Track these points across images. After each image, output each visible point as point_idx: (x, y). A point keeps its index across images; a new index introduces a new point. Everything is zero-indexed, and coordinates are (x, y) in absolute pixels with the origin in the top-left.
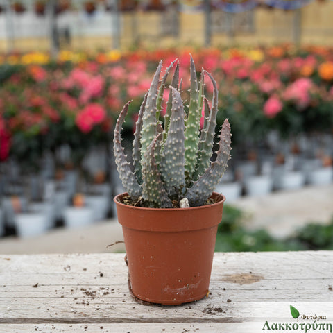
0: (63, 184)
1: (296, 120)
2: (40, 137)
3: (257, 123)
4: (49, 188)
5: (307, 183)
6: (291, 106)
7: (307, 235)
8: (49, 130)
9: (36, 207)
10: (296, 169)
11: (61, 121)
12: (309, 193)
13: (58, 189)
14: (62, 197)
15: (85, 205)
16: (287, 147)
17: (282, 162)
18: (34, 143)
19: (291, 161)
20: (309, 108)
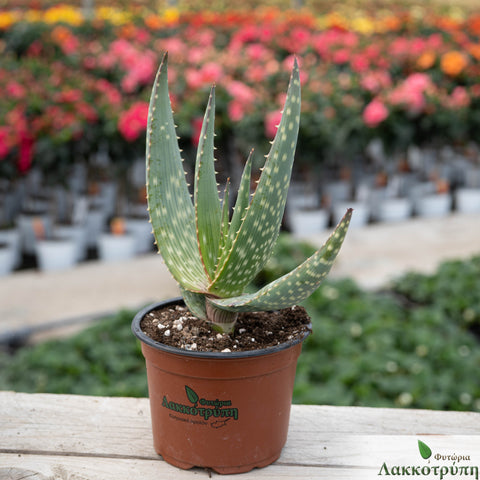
0: (98, 201)
1: (404, 132)
2: (72, 144)
3: (354, 134)
4: (81, 206)
5: (414, 214)
6: (399, 113)
7: (404, 287)
8: (82, 135)
9: (63, 232)
10: (402, 195)
11: (99, 122)
12: (416, 227)
13: (92, 208)
14: (97, 219)
15: (126, 233)
16: (392, 165)
17: (384, 184)
18: (64, 152)
19: (396, 183)
20: (423, 115)
